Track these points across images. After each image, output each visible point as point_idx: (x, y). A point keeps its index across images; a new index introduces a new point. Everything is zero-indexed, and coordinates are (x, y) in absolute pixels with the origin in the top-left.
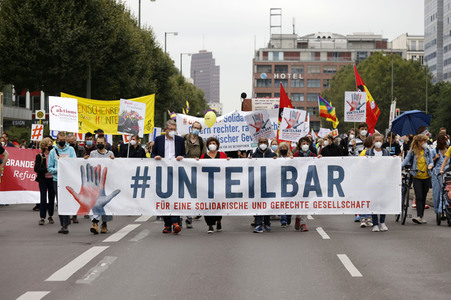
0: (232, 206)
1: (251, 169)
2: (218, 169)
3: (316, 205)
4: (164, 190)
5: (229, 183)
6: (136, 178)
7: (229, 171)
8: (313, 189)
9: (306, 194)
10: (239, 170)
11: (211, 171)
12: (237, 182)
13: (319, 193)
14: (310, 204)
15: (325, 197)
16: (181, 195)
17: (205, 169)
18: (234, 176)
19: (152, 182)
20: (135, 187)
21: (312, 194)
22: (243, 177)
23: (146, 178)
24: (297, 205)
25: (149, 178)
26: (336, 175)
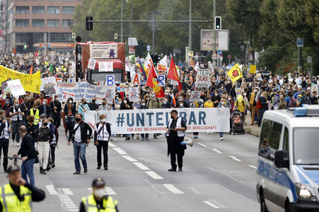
0: (159, 129)
1: (167, 113)
2: (153, 114)
3: (194, 128)
4: (131, 123)
5: (158, 119)
6: (119, 118)
7: (158, 114)
8: (192, 121)
9: (190, 124)
10: (162, 113)
11: (150, 114)
12: (161, 119)
13: (195, 124)
14: (192, 128)
15: (198, 125)
16: (138, 125)
17: (147, 114)
18: (160, 116)
19: (125, 120)
20: (118, 122)
21: (193, 123)
22: (163, 117)
23: (123, 118)
26: (202, 115)
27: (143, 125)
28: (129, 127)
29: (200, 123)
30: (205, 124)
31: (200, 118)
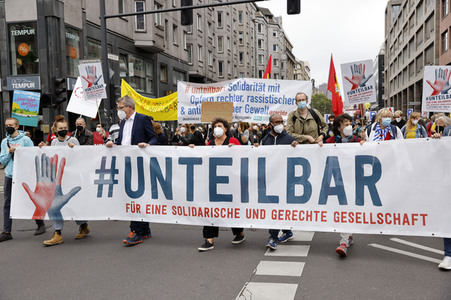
0: (218, 213)
1: (245, 162)
2: (199, 161)
3: (339, 218)
4: (135, 187)
5: (215, 180)
6: (101, 171)
7: (215, 162)
9: (323, 201)
11: (190, 163)
12: (225, 180)
13: (343, 200)
14: (330, 216)
16: (155, 196)
17: (182, 161)
18: (221, 171)
19: (120, 177)
20: (100, 183)
21: (333, 199)
22: (233, 172)
23: (114, 171)
24: (309, 216)
25: (117, 172)
27: (169, 196)
28: (130, 200)
29: (360, 201)
30: (377, 201)
31: (361, 180)
